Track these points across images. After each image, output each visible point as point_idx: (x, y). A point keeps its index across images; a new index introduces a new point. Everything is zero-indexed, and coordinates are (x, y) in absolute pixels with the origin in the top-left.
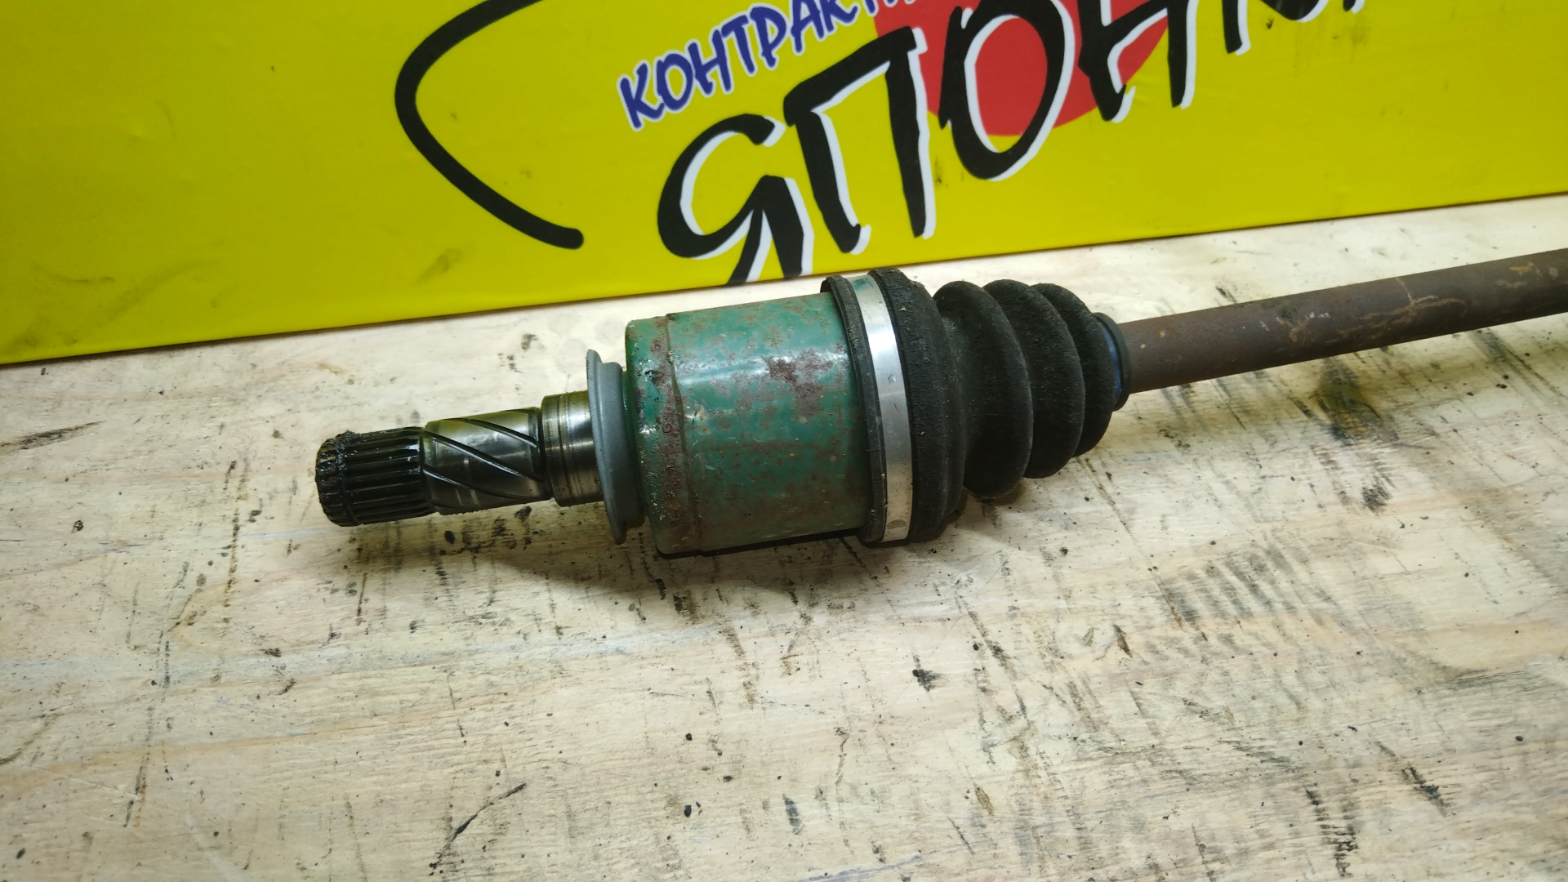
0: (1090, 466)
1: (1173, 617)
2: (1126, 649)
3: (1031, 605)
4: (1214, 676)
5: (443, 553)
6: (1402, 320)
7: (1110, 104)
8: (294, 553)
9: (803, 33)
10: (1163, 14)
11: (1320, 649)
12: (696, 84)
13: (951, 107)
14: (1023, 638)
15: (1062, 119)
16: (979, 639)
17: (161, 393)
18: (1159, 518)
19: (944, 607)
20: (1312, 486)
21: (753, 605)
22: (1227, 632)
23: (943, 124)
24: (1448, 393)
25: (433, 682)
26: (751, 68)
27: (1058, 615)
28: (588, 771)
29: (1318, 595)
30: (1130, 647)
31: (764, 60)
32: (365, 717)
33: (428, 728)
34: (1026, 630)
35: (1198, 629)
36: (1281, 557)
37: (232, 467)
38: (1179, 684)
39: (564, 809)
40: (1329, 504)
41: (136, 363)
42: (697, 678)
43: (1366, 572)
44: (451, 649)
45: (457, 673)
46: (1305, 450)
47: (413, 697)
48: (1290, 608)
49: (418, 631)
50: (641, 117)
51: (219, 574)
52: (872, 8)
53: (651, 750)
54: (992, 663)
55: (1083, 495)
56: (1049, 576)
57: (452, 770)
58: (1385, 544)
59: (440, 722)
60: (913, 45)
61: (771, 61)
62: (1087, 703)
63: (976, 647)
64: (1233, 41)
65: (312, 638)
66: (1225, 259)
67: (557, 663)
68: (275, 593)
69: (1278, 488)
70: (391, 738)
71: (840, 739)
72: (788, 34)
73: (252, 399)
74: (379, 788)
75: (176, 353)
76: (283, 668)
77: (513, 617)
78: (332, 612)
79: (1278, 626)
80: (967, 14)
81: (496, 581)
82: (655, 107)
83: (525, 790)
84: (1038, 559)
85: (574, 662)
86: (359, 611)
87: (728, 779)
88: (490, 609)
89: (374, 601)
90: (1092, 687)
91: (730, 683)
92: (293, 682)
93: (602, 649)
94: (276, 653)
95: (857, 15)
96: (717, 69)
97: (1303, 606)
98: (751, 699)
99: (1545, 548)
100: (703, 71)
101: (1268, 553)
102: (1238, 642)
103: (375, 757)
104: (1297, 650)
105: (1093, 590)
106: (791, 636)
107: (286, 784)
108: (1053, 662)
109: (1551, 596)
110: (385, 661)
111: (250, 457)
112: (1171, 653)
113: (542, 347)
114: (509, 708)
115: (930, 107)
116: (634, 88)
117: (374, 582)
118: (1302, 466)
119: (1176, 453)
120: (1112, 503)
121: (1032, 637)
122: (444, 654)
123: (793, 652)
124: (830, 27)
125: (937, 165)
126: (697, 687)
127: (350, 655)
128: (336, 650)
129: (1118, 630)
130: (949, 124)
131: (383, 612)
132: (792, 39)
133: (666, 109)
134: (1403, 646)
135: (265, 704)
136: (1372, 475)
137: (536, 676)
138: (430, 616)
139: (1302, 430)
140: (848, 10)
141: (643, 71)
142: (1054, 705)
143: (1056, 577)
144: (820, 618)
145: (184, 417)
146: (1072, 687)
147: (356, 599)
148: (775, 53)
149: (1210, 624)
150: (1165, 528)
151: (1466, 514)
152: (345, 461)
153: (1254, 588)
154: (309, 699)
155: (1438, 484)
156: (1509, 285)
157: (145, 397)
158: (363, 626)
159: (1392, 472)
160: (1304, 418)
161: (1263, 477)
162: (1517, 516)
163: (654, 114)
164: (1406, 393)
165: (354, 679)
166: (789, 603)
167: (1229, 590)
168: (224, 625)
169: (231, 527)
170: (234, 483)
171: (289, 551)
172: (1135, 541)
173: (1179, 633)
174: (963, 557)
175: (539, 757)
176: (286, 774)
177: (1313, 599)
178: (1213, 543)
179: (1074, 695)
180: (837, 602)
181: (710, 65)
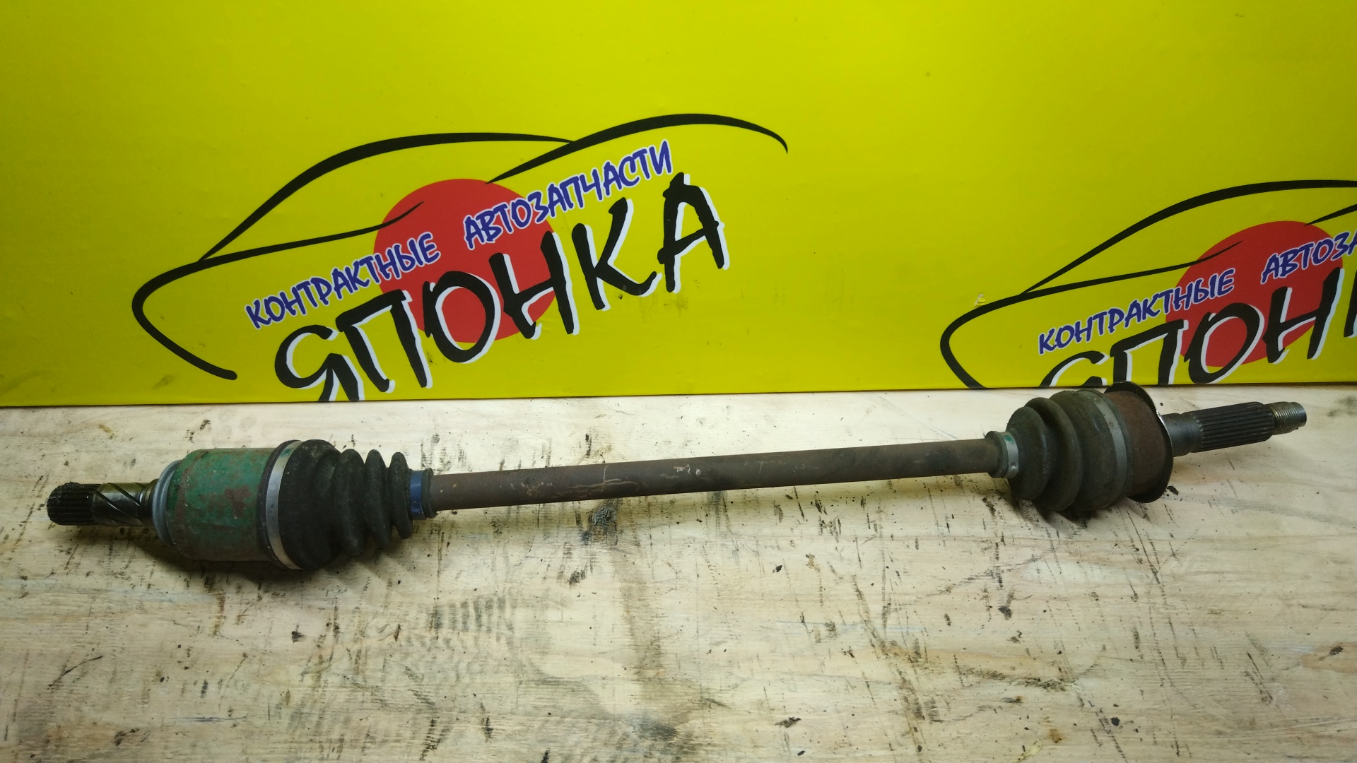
0: (442, 537)
1: (430, 625)
2: (396, 638)
3: (366, 608)
4: (429, 658)
5: (116, 539)
6: (598, 490)
7: (528, 331)
8: (52, 529)
9: (341, 290)
10: (551, 289)
11: (488, 653)
12: (286, 310)
13: (431, 326)
14: (352, 624)
15: (499, 337)
16: (332, 621)
17: (22, 433)
18: (458, 572)
19: (326, 602)
20: (549, 566)
21: (239, 589)
22: (450, 637)
23: (428, 336)
24: (666, 521)
25: (85, 602)
26: (315, 305)
27: (375, 615)
28: (131, 654)
29: (507, 626)
30: (399, 637)
31: (322, 301)
32: (51, 615)
33: (74, 624)
34: (356, 620)
35: (437, 633)
36: (504, 603)
37: (40, 479)
38: (410, 659)
39: (113, 670)
40: (550, 577)
41: (16, 414)
42: (197, 619)
43: (541, 619)
44: (99, 588)
45: (97, 600)
46: (560, 544)
47: (74, 608)
48: (489, 630)
49: (90, 577)
50: (259, 323)
51: (14, 536)
52: (377, 281)
53: (161, 650)
54: (331, 633)
55: (428, 553)
56: (384, 594)
57: (76, 645)
58: (562, 605)
59: (80, 622)
60: (405, 299)
61: (326, 302)
62: (360, 662)
63: (328, 625)
64: (599, 304)
65: (44, 573)
66: (606, 415)
67: (141, 602)
68: (36, 548)
69: (531, 564)
70: (57, 626)
71: (243, 658)
72: (333, 290)
73: (63, 442)
74: (43, 648)
75: (37, 410)
76: (26, 586)
77: (133, 576)
78: (56, 562)
79: (476, 639)
80: (432, 285)
81: (133, 557)
82: (267, 319)
83: (103, 658)
84: (384, 584)
85: (149, 603)
86: (68, 563)
87: (186, 668)
88: (124, 571)
89: (77, 558)
90: (368, 653)
91: (209, 625)
92: (27, 594)
93: (163, 598)
94: (25, 578)
95: (370, 283)
96: (297, 304)
97: (496, 630)
98: (215, 633)
99: (643, 620)
100: (289, 305)
101: (499, 600)
102: (452, 643)
103: (47, 634)
104: (477, 651)
105: (401, 604)
106: (248, 606)
107: (6, 640)
108: (358, 638)
109: (625, 646)
110: (68, 589)
111: (51, 474)
112: (417, 644)
113: (210, 429)
114: (111, 620)
115: (419, 327)
116: (254, 311)
117: (80, 550)
118: (552, 554)
119: (491, 537)
120: (440, 559)
121: (356, 624)
122: (95, 590)
123: (245, 614)
124: (356, 289)
125: (427, 354)
126: (193, 623)
127: (56, 584)
128: (50, 581)
129: (399, 627)
130: (432, 335)
131: (78, 565)
132: (336, 293)
133: (272, 321)
134: (530, 659)
135: (11, 603)
136: (584, 565)
137: (130, 607)
138: (98, 569)
139: (568, 532)
140: (365, 281)
141: (257, 303)
142: (346, 659)
143: (387, 596)
144: (266, 598)
145: (29, 448)
146: (359, 651)
147: (69, 556)
148: (327, 298)
149: (445, 632)
150: (457, 578)
151: (618, 594)
152: (60, 499)
153: (479, 617)
154: (31, 603)
155: (616, 575)
156: (668, 477)
157: (14, 435)
158: (67, 570)
159: (597, 564)
160: (575, 525)
161: (527, 557)
162: (644, 600)
163: (267, 322)
164: (642, 517)
165: (53, 596)
166: (256, 589)
167: (466, 616)
168: (9, 561)
169: (28, 511)
170: (39, 487)
171: (50, 528)
172: (439, 581)
173: (427, 634)
174: (349, 578)
175: (114, 645)
176: (8, 636)
177: (503, 627)
178: (476, 590)
179: (358, 656)
180: (278, 592)
181: (293, 302)
